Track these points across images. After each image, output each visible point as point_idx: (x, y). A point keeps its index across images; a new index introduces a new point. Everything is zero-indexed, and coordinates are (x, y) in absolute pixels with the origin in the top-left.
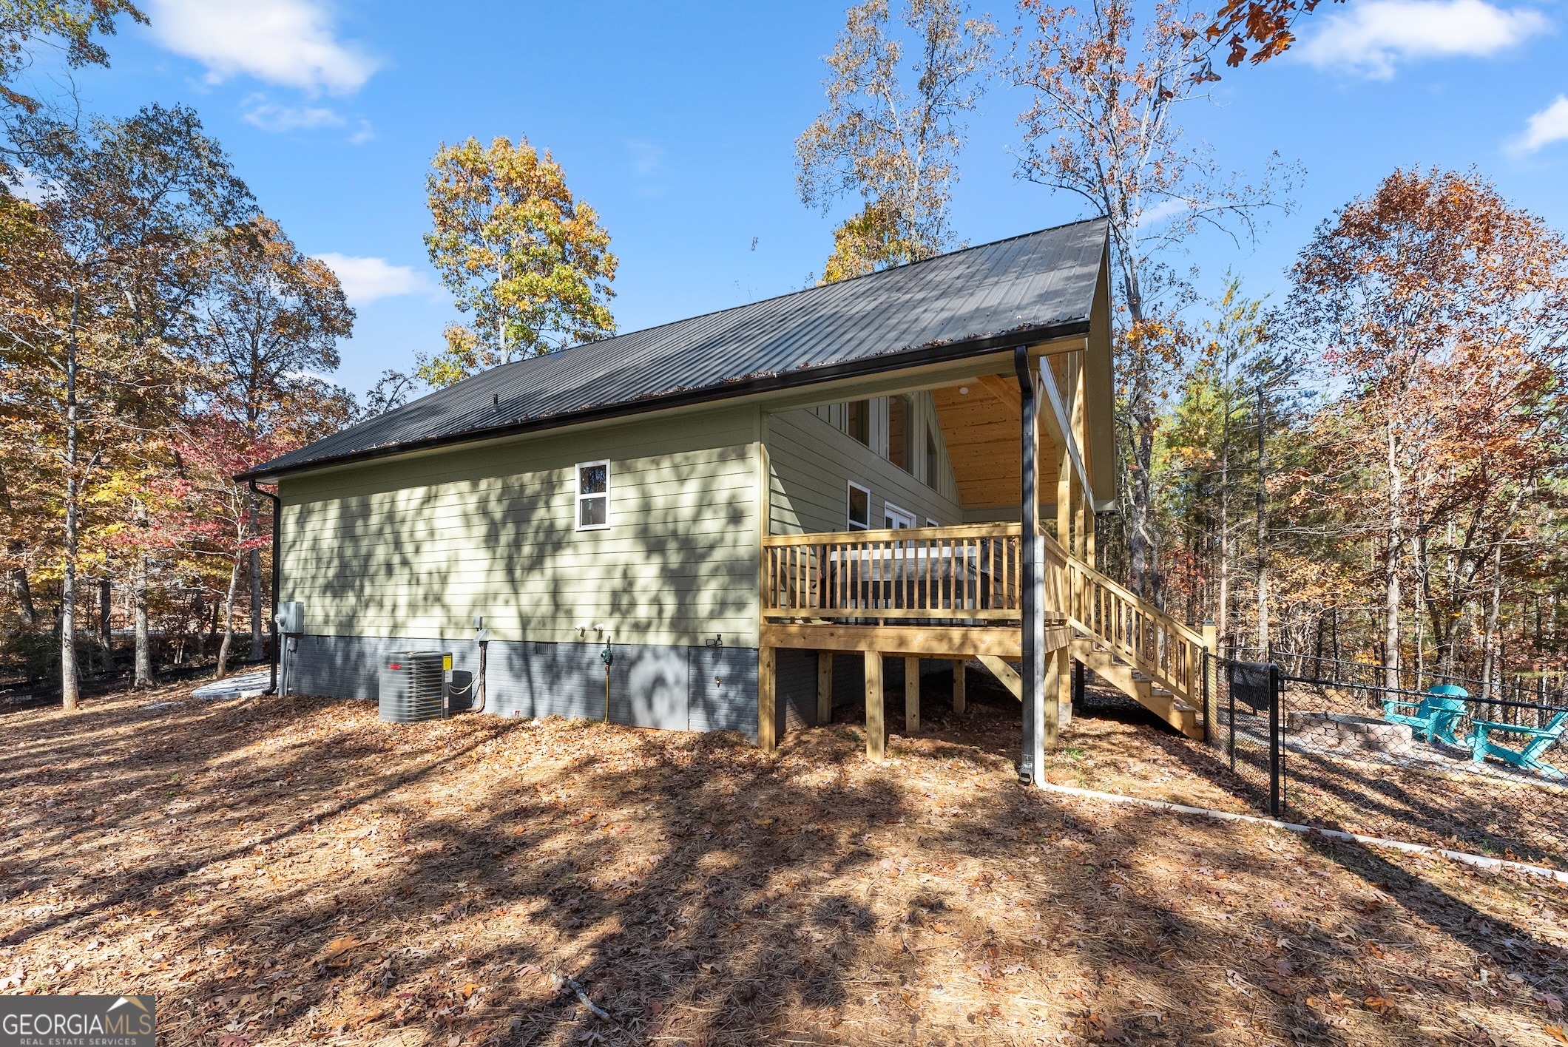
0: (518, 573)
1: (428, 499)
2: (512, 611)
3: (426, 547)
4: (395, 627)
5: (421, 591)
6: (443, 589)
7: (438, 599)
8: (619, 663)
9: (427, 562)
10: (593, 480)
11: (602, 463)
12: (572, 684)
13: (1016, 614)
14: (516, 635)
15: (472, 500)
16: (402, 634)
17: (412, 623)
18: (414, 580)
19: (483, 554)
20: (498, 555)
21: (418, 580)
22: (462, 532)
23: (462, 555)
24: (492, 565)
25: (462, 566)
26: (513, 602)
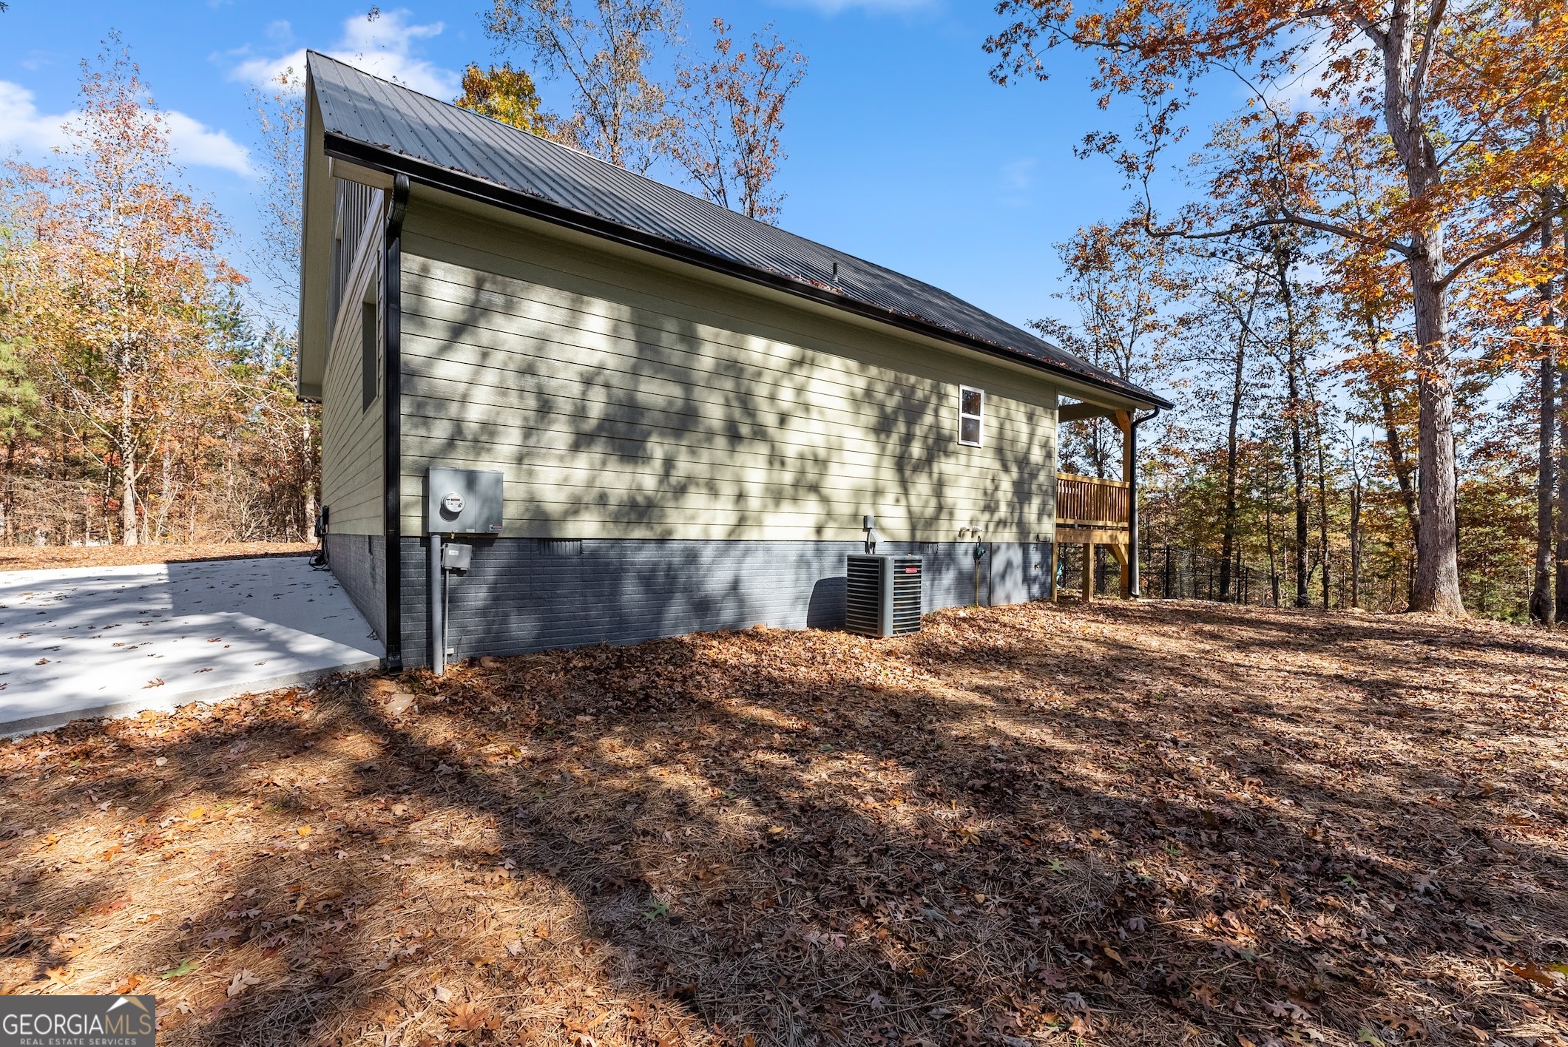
0: (908, 473)
1: (800, 363)
2: (901, 511)
3: (795, 423)
4: (742, 521)
5: (788, 477)
6: (821, 479)
7: (815, 488)
8: (983, 552)
9: (796, 440)
10: (971, 404)
11: (978, 391)
12: (948, 578)
13: (1126, 525)
14: (904, 535)
15: (860, 383)
16: (751, 534)
17: (769, 519)
18: (776, 459)
19: (871, 447)
20: (888, 453)
21: (783, 464)
22: (847, 418)
23: (848, 444)
24: (880, 461)
25: (847, 456)
26: (903, 502)
